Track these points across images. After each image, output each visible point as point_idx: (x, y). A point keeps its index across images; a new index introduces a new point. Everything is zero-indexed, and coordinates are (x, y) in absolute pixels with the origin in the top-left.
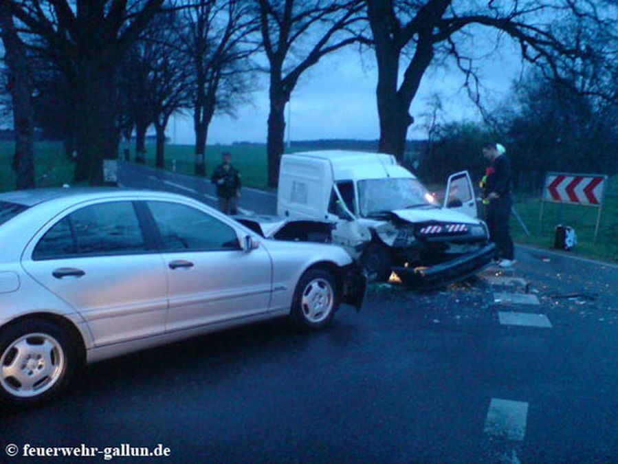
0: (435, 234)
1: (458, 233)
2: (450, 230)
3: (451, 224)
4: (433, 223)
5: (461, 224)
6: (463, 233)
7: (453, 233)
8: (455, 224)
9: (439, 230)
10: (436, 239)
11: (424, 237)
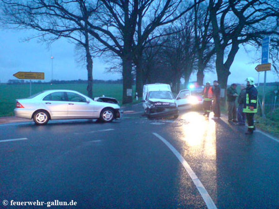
0: (159, 105)
1: (166, 105)
2: (164, 104)
3: (164, 102)
4: (159, 102)
5: (168, 103)
6: (168, 105)
7: (164, 105)
8: (166, 103)
9: (161, 104)
10: (159, 106)
11: (156, 106)
